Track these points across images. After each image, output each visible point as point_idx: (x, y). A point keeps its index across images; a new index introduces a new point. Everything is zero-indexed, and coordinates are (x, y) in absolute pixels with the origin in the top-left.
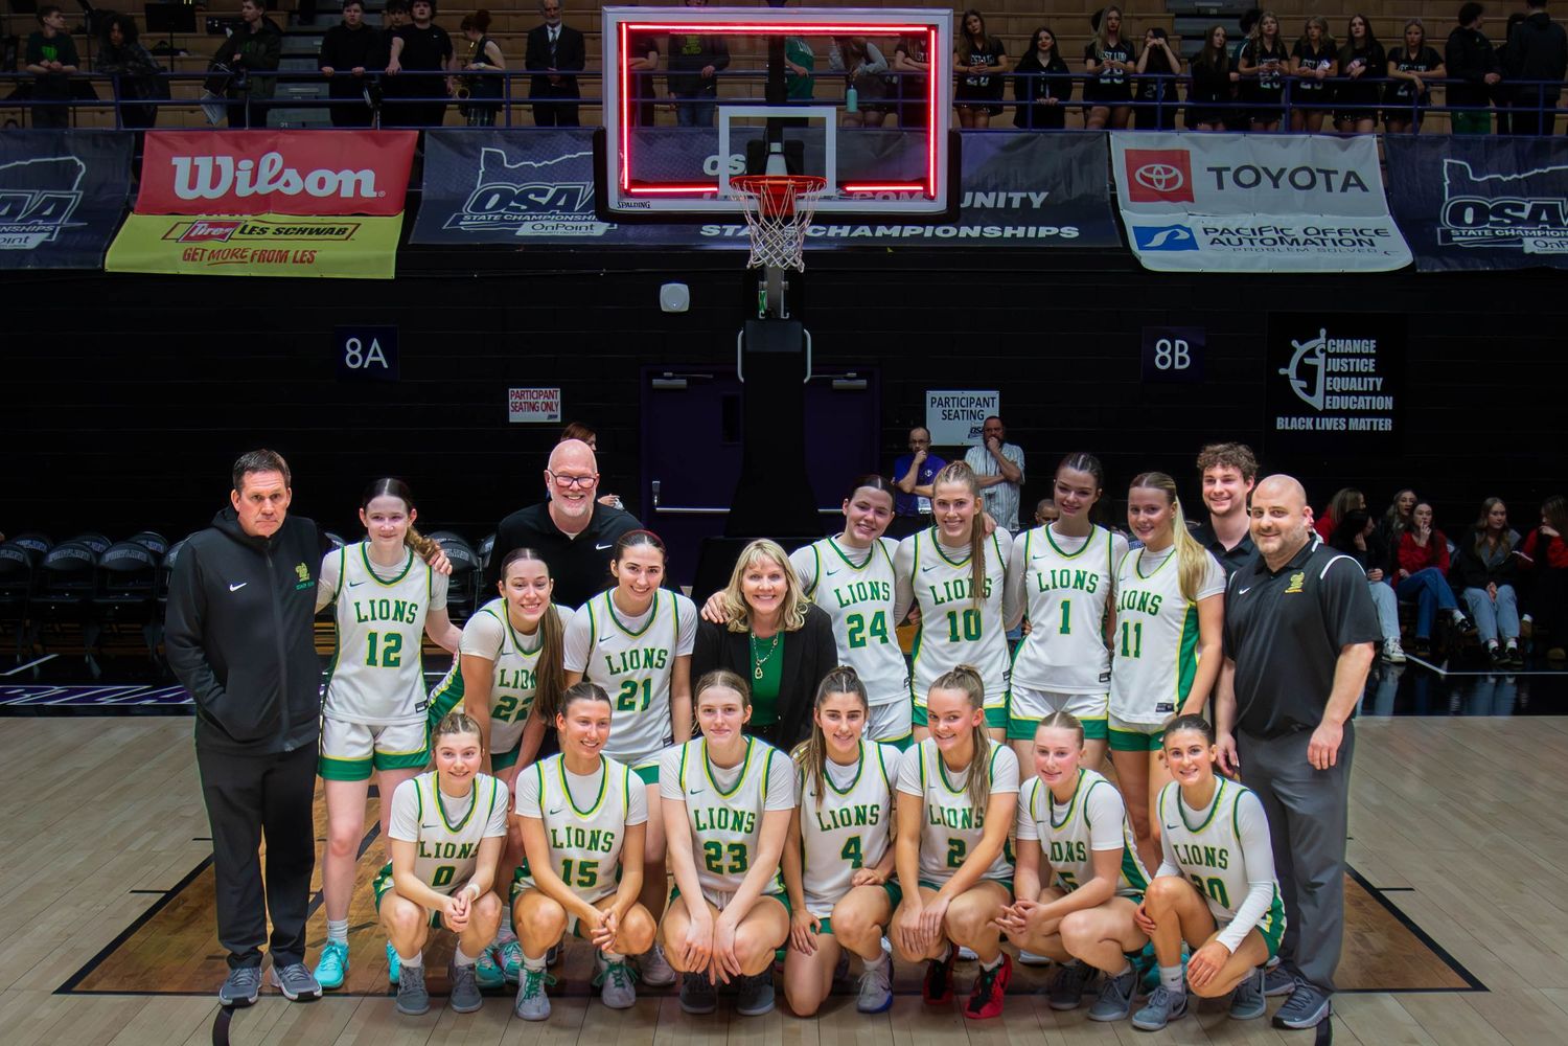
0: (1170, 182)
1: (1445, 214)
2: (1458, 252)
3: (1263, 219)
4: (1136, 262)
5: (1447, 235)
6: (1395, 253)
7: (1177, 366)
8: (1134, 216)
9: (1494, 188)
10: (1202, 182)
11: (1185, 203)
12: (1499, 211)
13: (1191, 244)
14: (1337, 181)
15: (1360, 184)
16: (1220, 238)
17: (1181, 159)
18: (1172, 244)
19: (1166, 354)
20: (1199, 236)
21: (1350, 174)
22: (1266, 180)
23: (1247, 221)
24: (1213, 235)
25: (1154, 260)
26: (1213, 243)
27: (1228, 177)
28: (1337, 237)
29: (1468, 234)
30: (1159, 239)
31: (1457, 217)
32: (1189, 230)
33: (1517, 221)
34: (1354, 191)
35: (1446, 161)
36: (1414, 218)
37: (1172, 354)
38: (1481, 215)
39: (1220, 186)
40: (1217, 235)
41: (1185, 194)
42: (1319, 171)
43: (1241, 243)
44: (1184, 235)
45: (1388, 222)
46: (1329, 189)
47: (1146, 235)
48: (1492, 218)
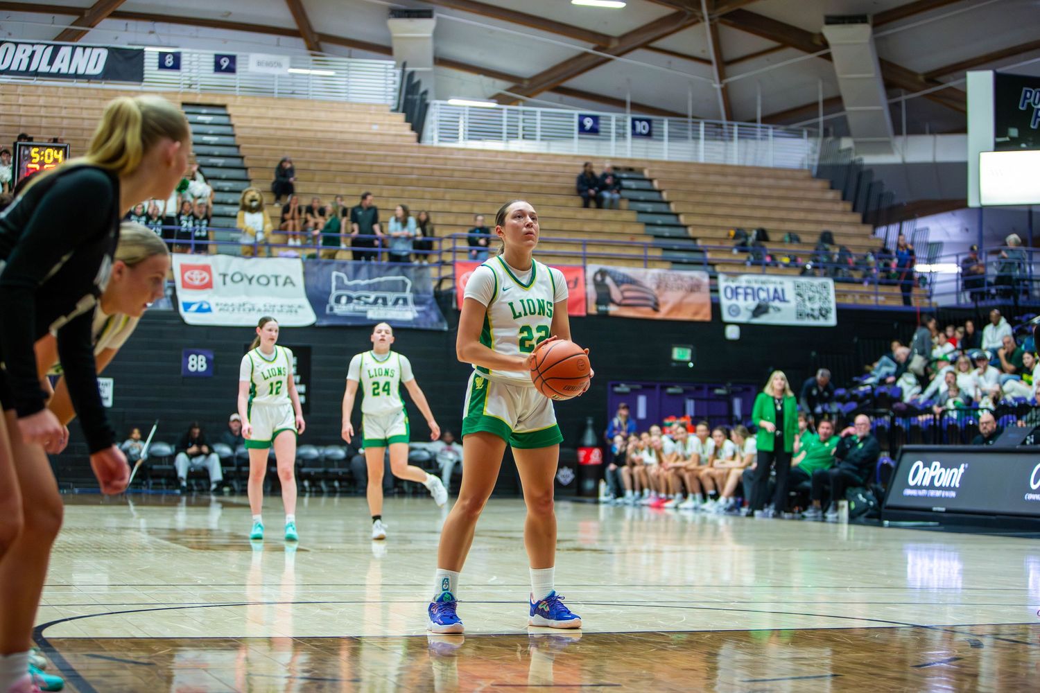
0: (203, 279)
1: (332, 300)
2: (335, 316)
3: (244, 299)
4: (181, 319)
5: (332, 309)
6: (306, 317)
7: (200, 369)
8: (184, 296)
9: (355, 288)
10: (217, 280)
11: (209, 291)
12: (359, 298)
13: (209, 310)
14: (281, 281)
15: (292, 282)
16: (224, 308)
17: (206, 268)
18: (200, 310)
19: (195, 362)
20: (213, 307)
21: (287, 278)
22: (246, 281)
23: (236, 300)
24: (219, 307)
25: (191, 318)
26: (220, 310)
27: (228, 279)
28: (280, 309)
29: (342, 309)
30: (194, 308)
31: (338, 300)
32: (208, 304)
33: (366, 303)
34: (289, 286)
35: (334, 274)
36: (318, 300)
37: (197, 363)
38: (350, 299)
39: (224, 283)
40: (223, 307)
41: (209, 285)
42: (272, 276)
43: (233, 310)
44: (205, 306)
45: (305, 302)
46: (277, 284)
47: (187, 306)
48: (355, 301)
